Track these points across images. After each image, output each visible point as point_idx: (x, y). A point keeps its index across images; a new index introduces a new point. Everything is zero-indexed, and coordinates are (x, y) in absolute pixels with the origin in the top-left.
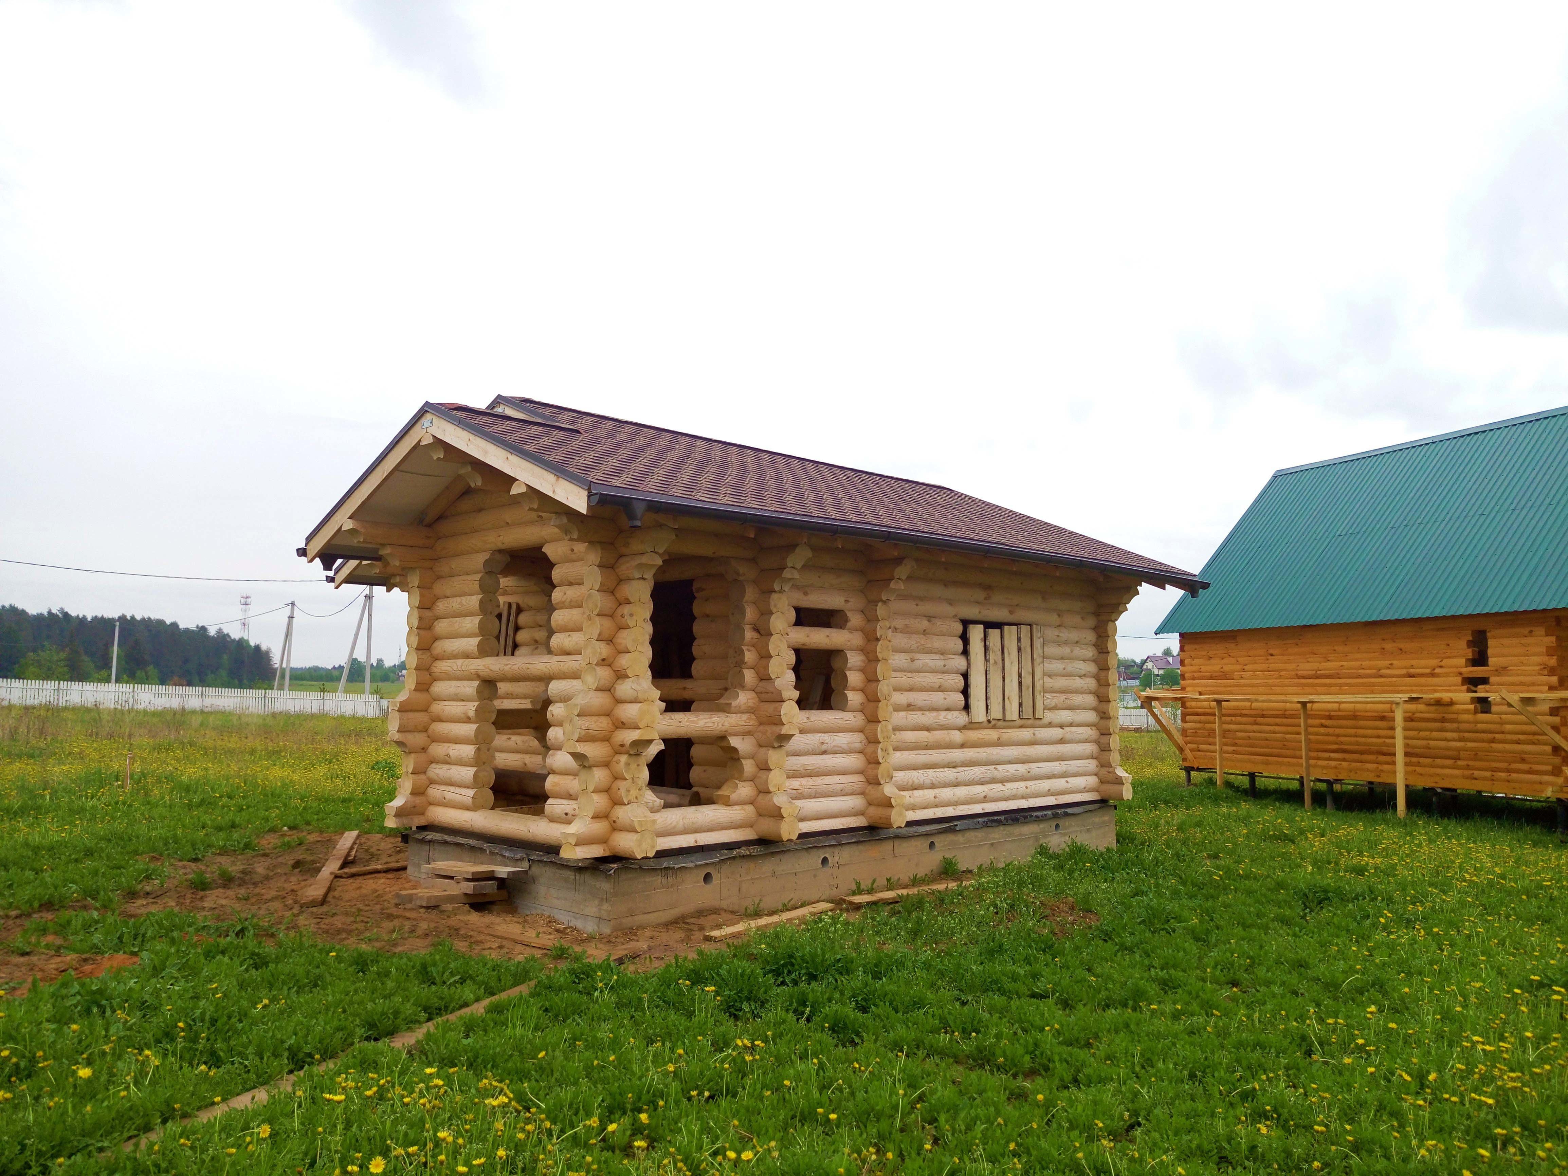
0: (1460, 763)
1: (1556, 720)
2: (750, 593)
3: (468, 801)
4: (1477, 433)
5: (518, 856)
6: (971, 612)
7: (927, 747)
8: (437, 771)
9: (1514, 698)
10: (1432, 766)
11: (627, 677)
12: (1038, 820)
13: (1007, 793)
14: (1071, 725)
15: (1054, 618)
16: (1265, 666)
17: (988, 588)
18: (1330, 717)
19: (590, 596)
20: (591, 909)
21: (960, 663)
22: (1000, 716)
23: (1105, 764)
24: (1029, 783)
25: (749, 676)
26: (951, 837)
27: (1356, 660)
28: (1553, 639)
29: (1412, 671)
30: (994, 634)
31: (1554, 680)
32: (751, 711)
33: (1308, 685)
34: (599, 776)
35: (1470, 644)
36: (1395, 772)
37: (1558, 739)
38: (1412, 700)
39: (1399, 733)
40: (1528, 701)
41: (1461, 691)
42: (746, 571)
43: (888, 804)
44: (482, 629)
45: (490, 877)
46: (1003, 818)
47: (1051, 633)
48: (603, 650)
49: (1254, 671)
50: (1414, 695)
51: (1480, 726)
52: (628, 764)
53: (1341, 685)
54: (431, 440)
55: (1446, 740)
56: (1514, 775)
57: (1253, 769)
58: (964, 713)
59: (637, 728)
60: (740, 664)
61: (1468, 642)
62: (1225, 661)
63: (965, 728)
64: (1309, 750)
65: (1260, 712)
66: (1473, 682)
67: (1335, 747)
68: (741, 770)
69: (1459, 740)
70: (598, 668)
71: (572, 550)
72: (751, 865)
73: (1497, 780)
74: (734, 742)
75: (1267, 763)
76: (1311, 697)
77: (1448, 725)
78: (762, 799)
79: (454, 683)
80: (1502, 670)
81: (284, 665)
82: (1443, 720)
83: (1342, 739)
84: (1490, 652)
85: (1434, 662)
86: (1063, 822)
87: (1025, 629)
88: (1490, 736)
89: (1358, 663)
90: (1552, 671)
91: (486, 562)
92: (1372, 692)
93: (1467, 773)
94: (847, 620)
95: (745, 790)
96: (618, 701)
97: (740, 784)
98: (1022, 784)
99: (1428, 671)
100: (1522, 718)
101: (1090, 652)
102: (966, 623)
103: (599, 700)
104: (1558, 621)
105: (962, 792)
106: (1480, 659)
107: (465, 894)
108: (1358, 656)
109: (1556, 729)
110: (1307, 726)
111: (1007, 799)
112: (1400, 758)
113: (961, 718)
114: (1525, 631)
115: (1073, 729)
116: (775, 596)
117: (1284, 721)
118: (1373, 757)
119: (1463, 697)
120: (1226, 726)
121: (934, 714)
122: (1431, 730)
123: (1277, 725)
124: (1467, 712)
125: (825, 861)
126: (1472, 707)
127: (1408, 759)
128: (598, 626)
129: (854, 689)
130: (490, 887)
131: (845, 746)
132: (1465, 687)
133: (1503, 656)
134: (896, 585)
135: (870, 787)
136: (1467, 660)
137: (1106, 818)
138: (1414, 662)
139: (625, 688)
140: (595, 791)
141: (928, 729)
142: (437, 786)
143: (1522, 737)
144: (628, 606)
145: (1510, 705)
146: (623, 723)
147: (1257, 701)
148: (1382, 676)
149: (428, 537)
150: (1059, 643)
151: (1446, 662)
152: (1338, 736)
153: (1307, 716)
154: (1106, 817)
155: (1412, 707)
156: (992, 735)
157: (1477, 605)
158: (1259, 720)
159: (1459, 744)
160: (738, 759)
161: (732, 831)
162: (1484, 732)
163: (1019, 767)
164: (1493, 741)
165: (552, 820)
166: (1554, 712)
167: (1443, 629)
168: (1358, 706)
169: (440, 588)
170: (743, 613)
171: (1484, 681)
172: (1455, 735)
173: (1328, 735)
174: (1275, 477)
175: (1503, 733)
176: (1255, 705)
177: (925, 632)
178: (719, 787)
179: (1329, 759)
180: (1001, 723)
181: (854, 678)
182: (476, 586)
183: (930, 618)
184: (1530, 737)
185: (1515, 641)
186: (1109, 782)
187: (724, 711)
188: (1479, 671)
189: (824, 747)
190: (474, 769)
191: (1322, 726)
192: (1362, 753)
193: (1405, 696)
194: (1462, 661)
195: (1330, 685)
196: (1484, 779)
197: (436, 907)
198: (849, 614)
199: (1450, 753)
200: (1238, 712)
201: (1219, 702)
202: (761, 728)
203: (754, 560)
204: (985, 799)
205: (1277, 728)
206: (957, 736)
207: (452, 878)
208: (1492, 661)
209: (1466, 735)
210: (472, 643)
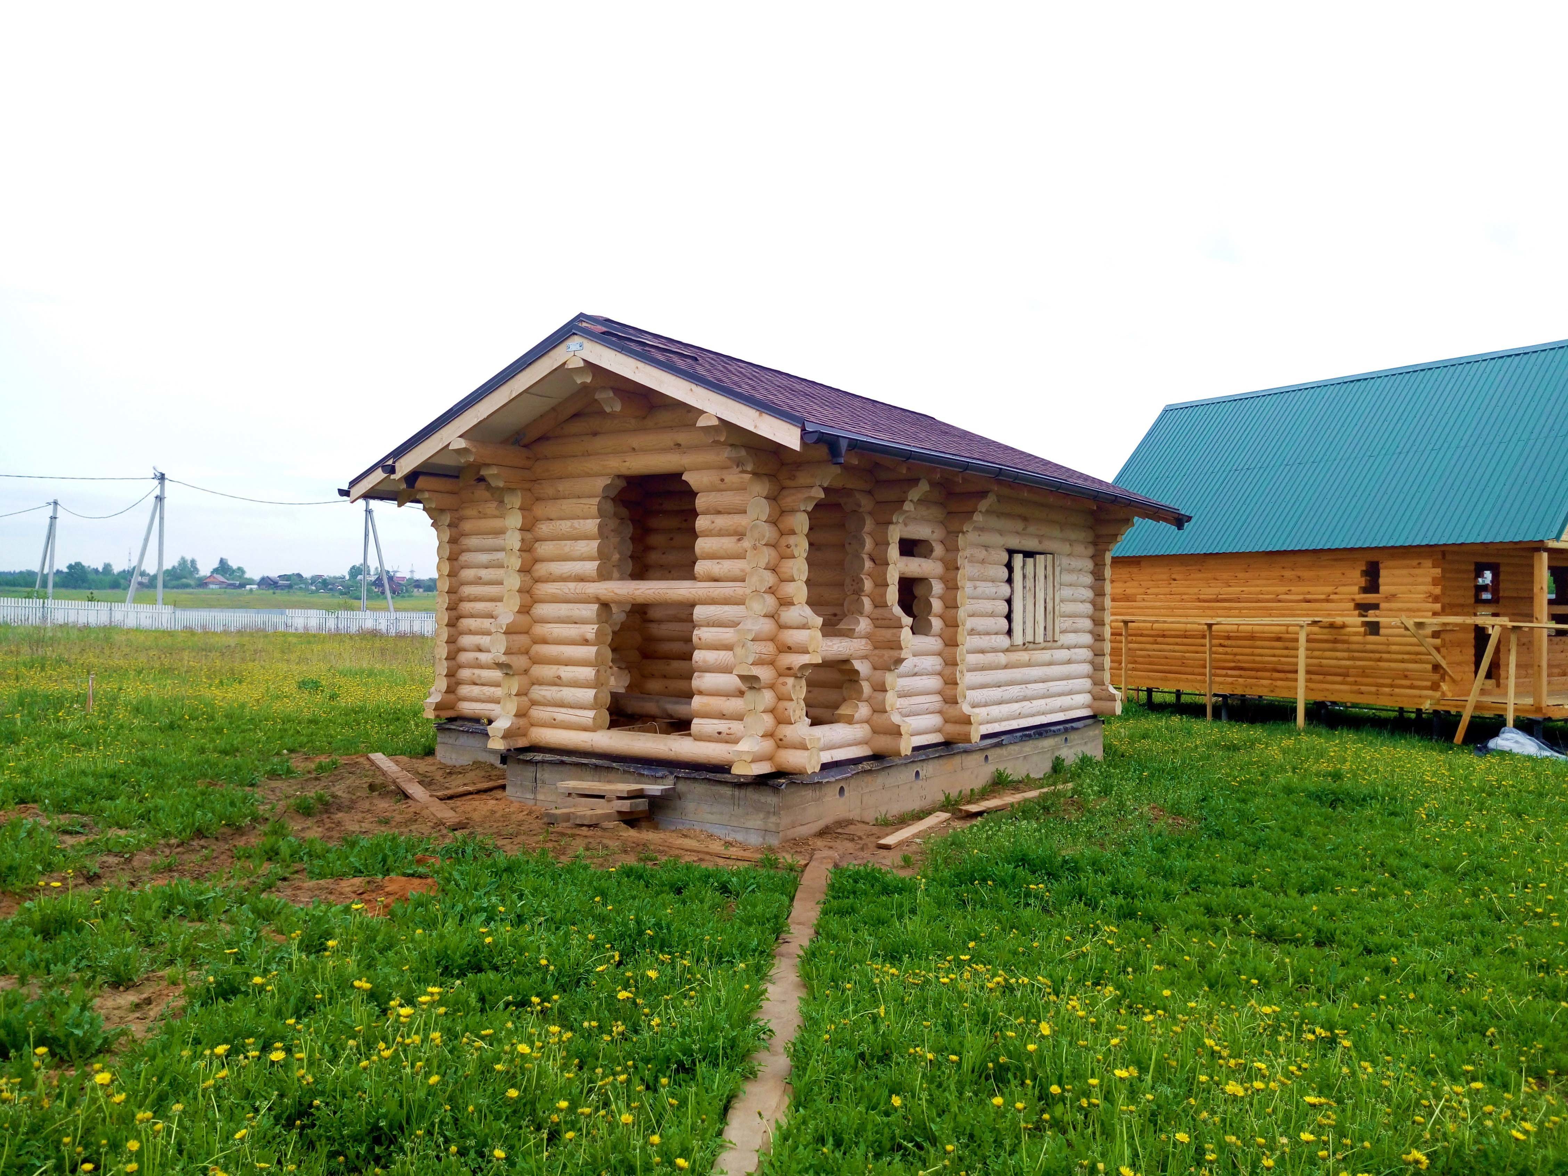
0: (1349, 679)
1: (1438, 641)
2: (869, 525)
3: (590, 722)
4: (1359, 380)
5: (660, 774)
6: (1014, 542)
7: (983, 669)
8: (543, 693)
9: (1410, 623)
10: (1322, 682)
11: (792, 604)
12: (1055, 734)
13: (1034, 710)
14: (1075, 647)
15: (1066, 548)
16: (1167, 590)
17: (1025, 519)
18: (1228, 638)
19: (755, 527)
20: (756, 821)
21: (1005, 590)
22: (1032, 640)
23: (1098, 682)
24: (1048, 700)
25: (867, 602)
26: (998, 751)
27: (1257, 586)
28: (1439, 570)
29: (1309, 597)
30: (1030, 561)
31: (1438, 607)
32: (868, 636)
33: (1209, 608)
34: (767, 697)
35: (1365, 573)
36: (1296, 688)
37: (1439, 658)
38: (1315, 623)
39: (1302, 653)
40: (1420, 625)
41: (1352, 616)
42: (866, 503)
43: (967, 721)
44: (602, 555)
45: (639, 795)
46: (1032, 732)
47: (1065, 561)
48: (770, 579)
49: (1157, 595)
50: (1317, 619)
51: (1369, 647)
52: (794, 686)
53: (1240, 609)
54: (581, 364)
55: (1337, 659)
56: (1397, 690)
57: (1150, 686)
58: (1007, 637)
59: (807, 652)
60: (859, 591)
61: (1363, 571)
62: (1127, 584)
63: (1007, 650)
64: (1212, 668)
65: (1161, 633)
66: (1363, 608)
67: (1233, 664)
68: (860, 691)
69: (1349, 659)
70: (766, 596)
71: (722, 480)
72: (868, 778)
73: (1382, 694)
74: (858, 665)
75: (1166, 679)
76: (1219, 619)
77: (1339, 646)
78: (878, 719)
79: (564, 606)
80: (1391, 598)
81: (46, 571)
82: (1335, 641)
83: (1238, 657)
84: (1381, 581)
85: (1329, 589)
86: (1072, 736)
87: (1050, 557)
88: (1377, 655)
89: (1259, 589)
90: (1436, 599)
91: (606, 487)
92: (1270, 616)
93: (1355, 688)
94: (932, 550)
95: (863, 710)
96: (781, 627)
97: (860, 704)
98: (1042, 702)
99: (1323, 597)
100: (1414, 640)
101: (1088, 579)
102: (1011, 552)
103: (767, 626)
104: (1444, 554)
105: (1005, 709)
106: (1372, 586)
107: (619, 812)
108: (1259, 582)
109: (1438, 649)
110: (1211, 646)
111: (1033, 715)
112: (1301, 676)
113: (1004, 641)
114: (1415, 562)
115: (1077, 650)
116: (891, 527)
117: (1185, 640)
118: (1268, 674)
119: (1354, 620)
120: (1131, 645)
121: (987, 638)
122: (1324, 650)
123: (1177, 644)
124: (1357, 634)
125: (917, 773)
126: (1362, 629)
127: (1309, 676)
128: (767, 555)
129: (936, 616)
130: (642, 804)
131: (930, 669)
132: (1357, 612)
133: (1393, 584)
134: (978, 518)
135: (947, 706)
136: (1361, 588)
137: (1097, 732)
138: (1311, 589)
139: (791, 615)
140: (763, 712)
141: (983, 652)
142: (541, 708)
143: (1406, 657)
144: (793, 537)
145: (1407, 629)
146: (789, 648)
147: (1157, 622)
148: (1279, 601)
149: (528, 458)
150: (1071, 571)
151: (1341, 589)
152: (1235, 655)
153: (1212, 637)
154: (1095, 732)
155: (1315, 629)
156: (1024, 656)
157: (1374, 539)
158: (1159, 640)
159: (1348, 663)
160: (857, 681)
161: (854, 748)
162: (1372, 652)
163: (1041, 685)
164: (1380, 660)
165: (699, 738)
166: (1436, 635)
167: (1340, 560)
168: (1256, 628)
169: (540, 510)
170: (863, 545)
171: (1376, 607)
172: (1346, 654)
173: (1226, 654)
174: (1165, 411)
175: (1389, 652)
176: (1156, 626)
177: (983, 562)
178: (837, 708)
179: (1227, 676)
180: (1031, 646)
181: (937, 605)
182: (594, 510)
183: (986, 547)
184: (1413, 657)
185: (1405, 572)
186: (1101, 699)
187: (847, 636)
188: (1370, 598)
189: (916, 670)
190: (594, 691)
191: (1221, 645)
192: (1257, 670)
193: (1309, 620)
194: (1356, 589)
195: (1230, 609)
196: (1370, 693)
197: (596, 826)
198: (934, 544)
199: (1339, 670)
200: (1139, 632)
201: (1126, 623)
202: (877, 652)
203: (870, 492)
204: (1020, 716)
205: (1177, 648)
206: (1002, 658)
207: (602, 797)
208: (1382, 588)
209: (1356, 654)
210: (591, 567)
